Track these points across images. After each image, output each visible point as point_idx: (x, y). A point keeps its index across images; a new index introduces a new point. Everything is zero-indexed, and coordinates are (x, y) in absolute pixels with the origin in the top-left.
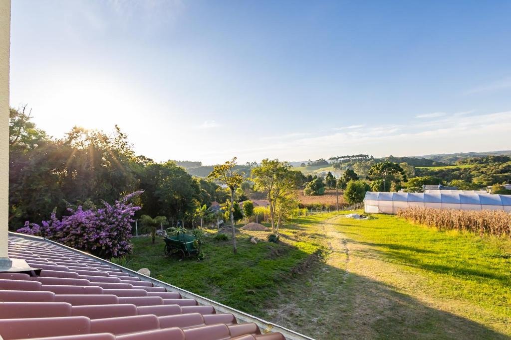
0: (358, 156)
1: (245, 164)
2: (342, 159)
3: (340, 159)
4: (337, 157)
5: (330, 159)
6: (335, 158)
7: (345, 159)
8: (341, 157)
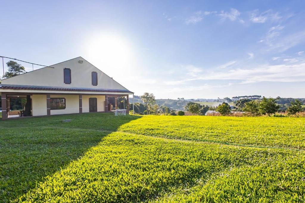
0: (253, 96)
1: (177, 99)
2: (242, 98)
3: (240, 98)
4: (238, 97)
5: (233, 98)
6: (236, 97)
7: (244, 98)
8: (241, 97)
